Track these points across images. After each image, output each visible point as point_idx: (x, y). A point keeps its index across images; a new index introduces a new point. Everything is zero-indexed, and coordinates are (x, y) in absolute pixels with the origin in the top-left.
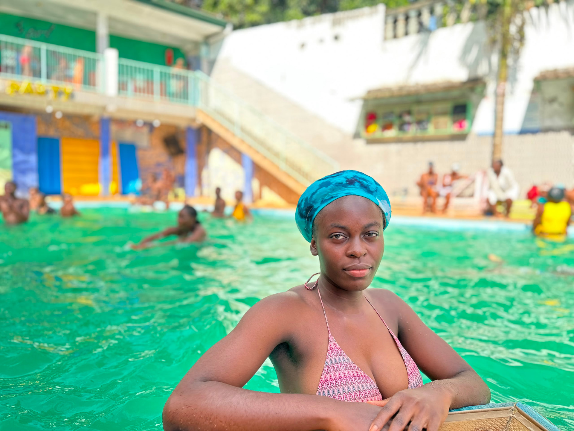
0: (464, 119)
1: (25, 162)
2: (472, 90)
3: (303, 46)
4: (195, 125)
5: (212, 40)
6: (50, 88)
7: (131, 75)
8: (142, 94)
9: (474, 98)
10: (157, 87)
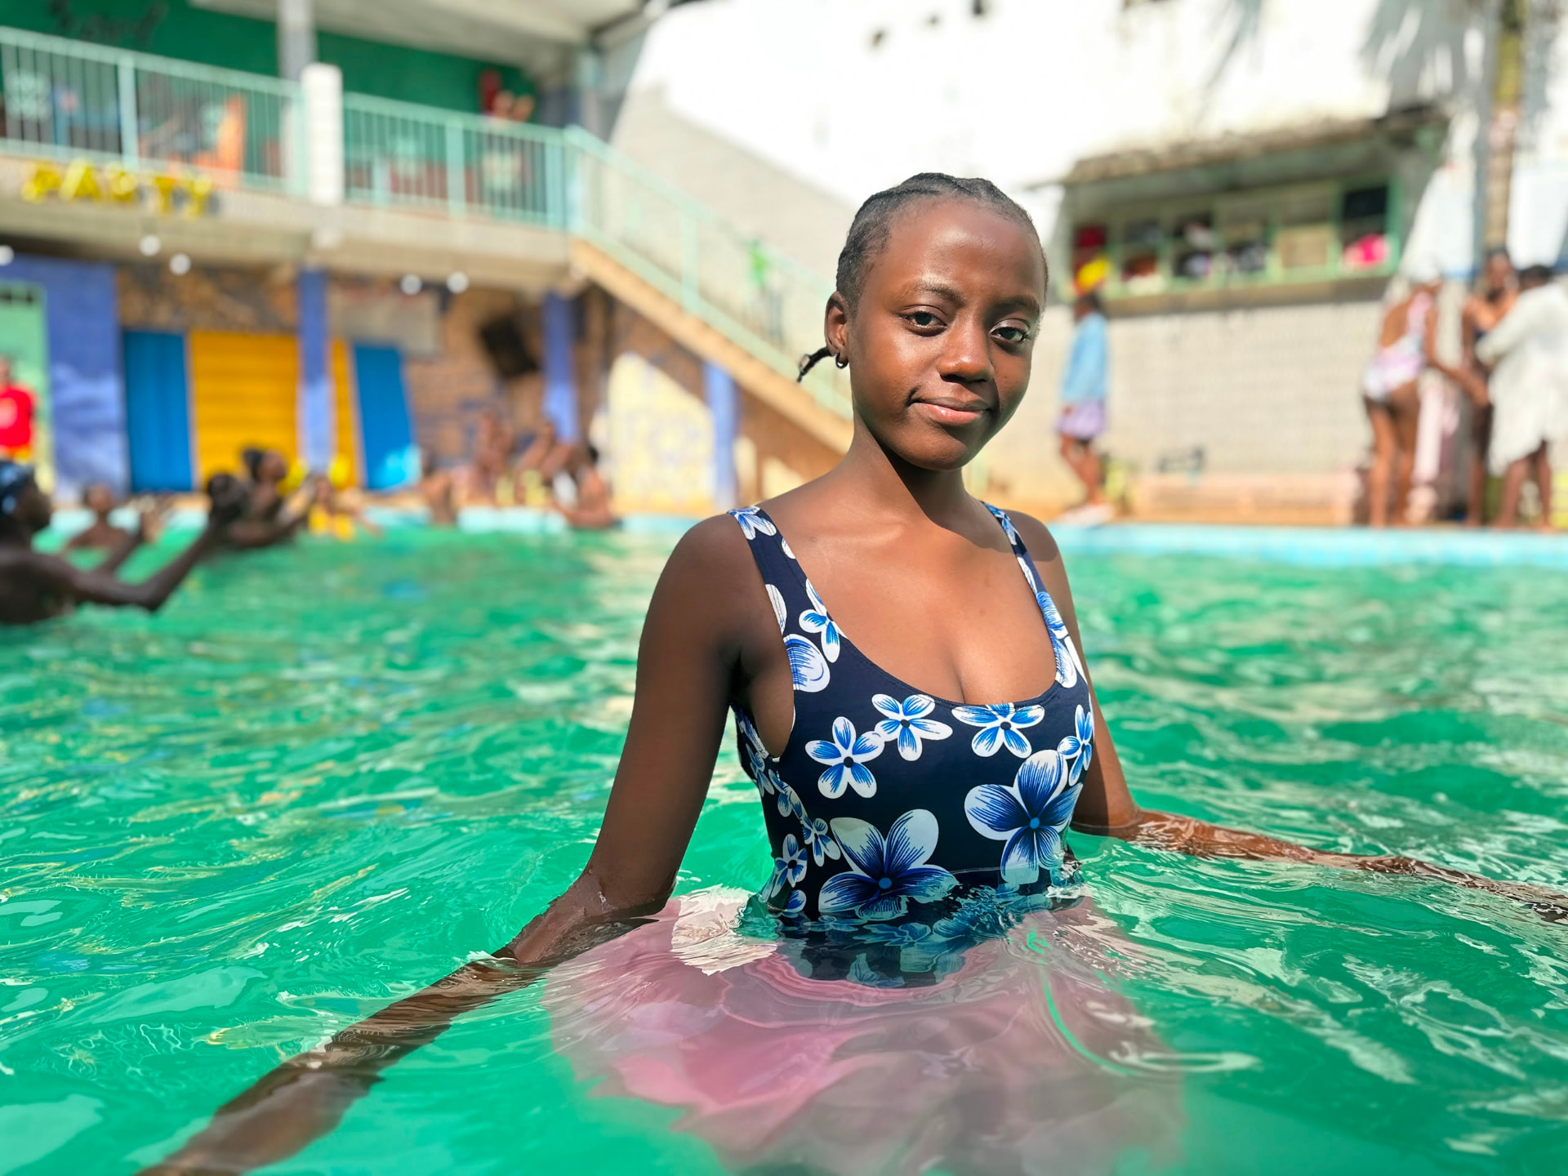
0: (1381, 232)
1: (88, 404)
2: (1404, 141)
3: (878, 37)
4: (568, 287)
5: (609, 39)
6: (148, 182)
7: (382, 143)
8: (414, 198)
9: (1406, 167)
10: (456, 179)
